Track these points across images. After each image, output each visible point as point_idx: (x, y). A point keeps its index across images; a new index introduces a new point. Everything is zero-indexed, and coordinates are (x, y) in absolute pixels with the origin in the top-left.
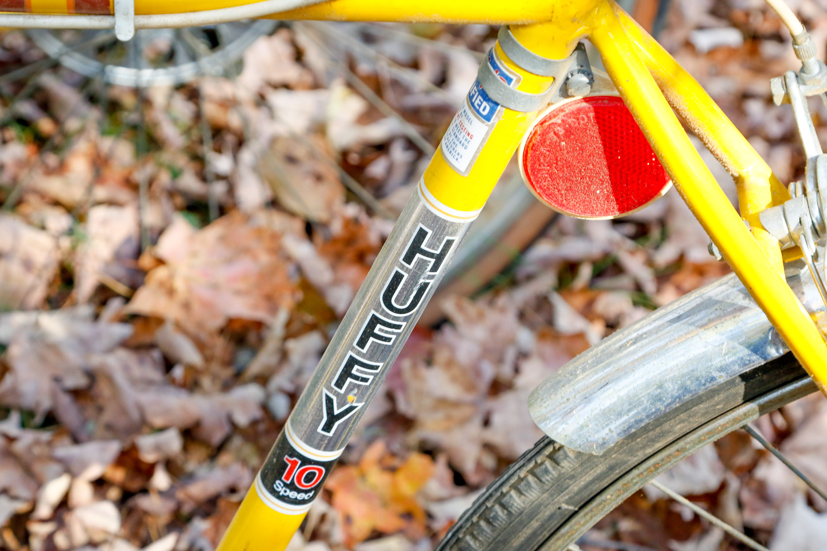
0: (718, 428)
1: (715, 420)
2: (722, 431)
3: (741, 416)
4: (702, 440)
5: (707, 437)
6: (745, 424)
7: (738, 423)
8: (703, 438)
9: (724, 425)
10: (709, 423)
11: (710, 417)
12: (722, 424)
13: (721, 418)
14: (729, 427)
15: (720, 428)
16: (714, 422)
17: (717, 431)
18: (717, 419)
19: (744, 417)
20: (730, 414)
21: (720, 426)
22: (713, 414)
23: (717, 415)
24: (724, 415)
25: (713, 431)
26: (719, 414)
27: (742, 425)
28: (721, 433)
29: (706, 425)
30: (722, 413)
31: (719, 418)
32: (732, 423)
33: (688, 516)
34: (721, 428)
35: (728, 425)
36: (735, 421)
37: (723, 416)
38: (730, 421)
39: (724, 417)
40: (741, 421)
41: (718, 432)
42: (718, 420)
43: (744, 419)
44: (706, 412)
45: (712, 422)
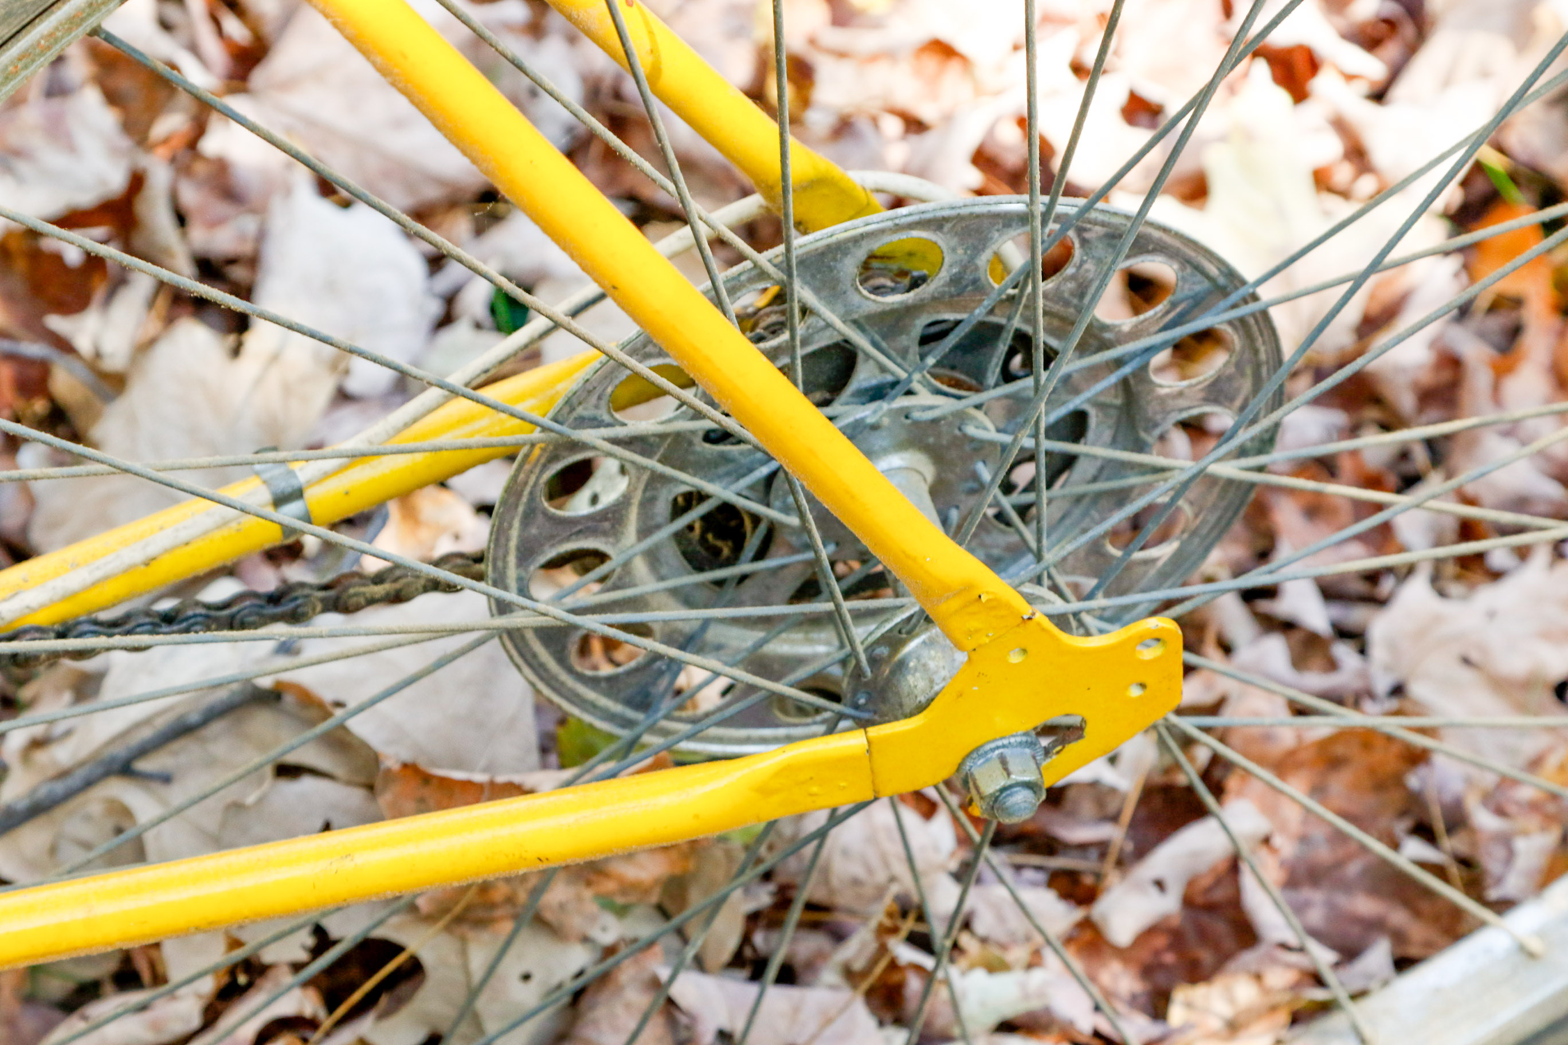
0: (39, 43)
1: (29, 27)
2: (49, 48)
3: (83, 11)
4: (11, 73)
5: (20, 65)
6: (95, 25)
7: (79, 25)
8: (11, 68)
9: (51, 35)
10: (20, 36)
11: (20, 23)
12: (46, 33)
13: (42, 21)
14: (62, 37)
15: (43, 42)
16: (30, 32)
17: (38, 51)
18: (33, 24)
19: (87, 10)
20: (59, 8)
21: (42, 37)
22: (25, 16)
23: (32, 16)
24: (47, 13)
25: (30, 51)
26: (37, 13)
27: (88, 30)
28: (49, 53)
29: (13, 40)
30: (41, 10)
31: (37, 21)
32: (66, 26)
33: (73, 256)
34: (46, 42)
35: (59, 34)
36: (71, 23)
37: (44, 15)
38: (61, 24)
39: (48, 16)
40: (83, 20)
41: (42, 51)
42: (35, 26)
43: (90, 15)
44: (6, 13)
45: (24, 32)
